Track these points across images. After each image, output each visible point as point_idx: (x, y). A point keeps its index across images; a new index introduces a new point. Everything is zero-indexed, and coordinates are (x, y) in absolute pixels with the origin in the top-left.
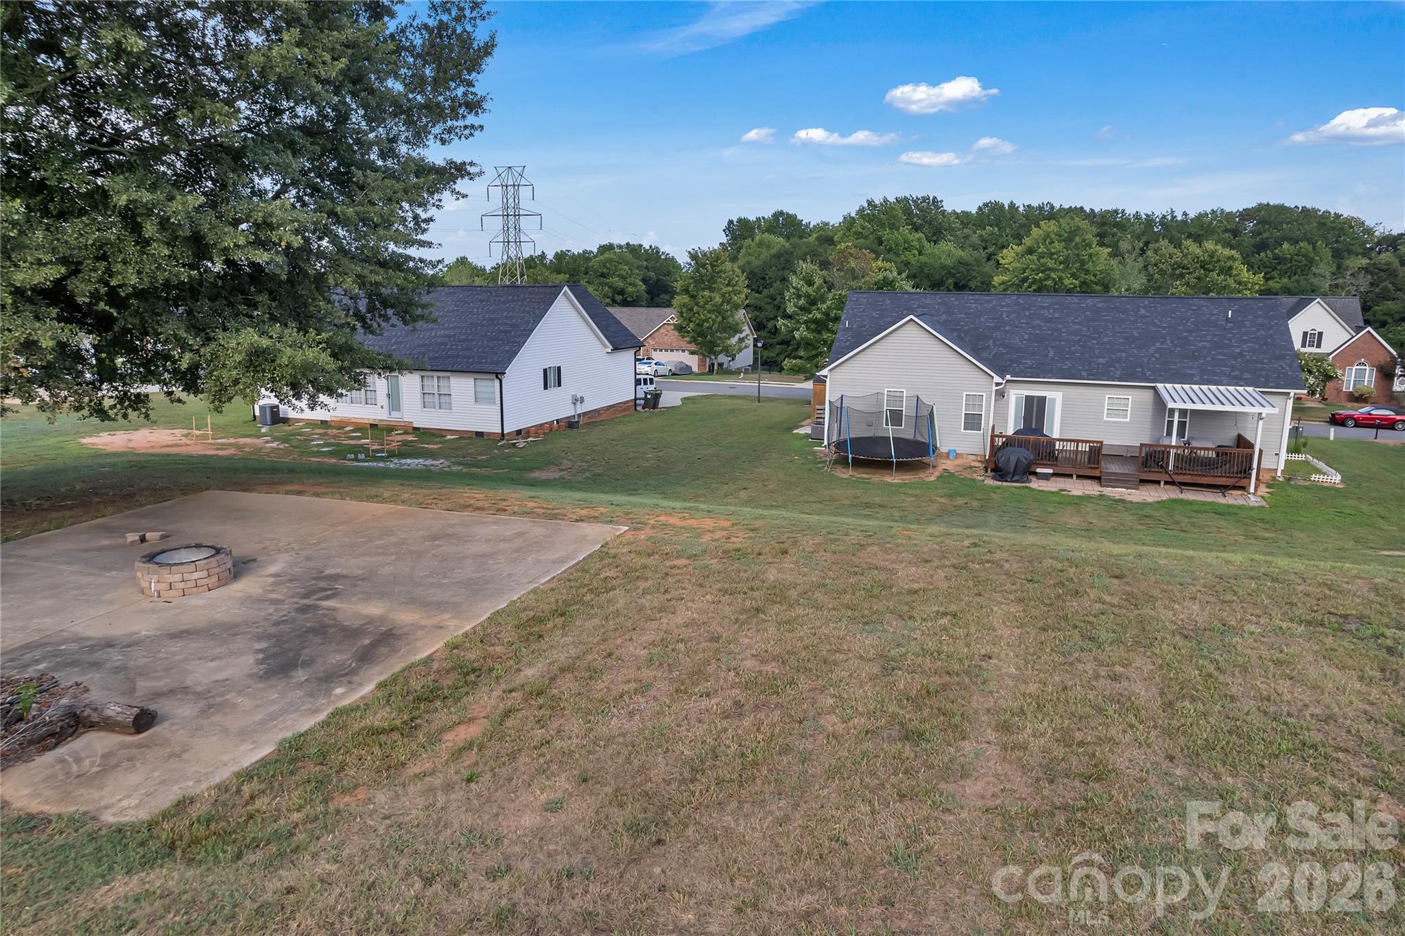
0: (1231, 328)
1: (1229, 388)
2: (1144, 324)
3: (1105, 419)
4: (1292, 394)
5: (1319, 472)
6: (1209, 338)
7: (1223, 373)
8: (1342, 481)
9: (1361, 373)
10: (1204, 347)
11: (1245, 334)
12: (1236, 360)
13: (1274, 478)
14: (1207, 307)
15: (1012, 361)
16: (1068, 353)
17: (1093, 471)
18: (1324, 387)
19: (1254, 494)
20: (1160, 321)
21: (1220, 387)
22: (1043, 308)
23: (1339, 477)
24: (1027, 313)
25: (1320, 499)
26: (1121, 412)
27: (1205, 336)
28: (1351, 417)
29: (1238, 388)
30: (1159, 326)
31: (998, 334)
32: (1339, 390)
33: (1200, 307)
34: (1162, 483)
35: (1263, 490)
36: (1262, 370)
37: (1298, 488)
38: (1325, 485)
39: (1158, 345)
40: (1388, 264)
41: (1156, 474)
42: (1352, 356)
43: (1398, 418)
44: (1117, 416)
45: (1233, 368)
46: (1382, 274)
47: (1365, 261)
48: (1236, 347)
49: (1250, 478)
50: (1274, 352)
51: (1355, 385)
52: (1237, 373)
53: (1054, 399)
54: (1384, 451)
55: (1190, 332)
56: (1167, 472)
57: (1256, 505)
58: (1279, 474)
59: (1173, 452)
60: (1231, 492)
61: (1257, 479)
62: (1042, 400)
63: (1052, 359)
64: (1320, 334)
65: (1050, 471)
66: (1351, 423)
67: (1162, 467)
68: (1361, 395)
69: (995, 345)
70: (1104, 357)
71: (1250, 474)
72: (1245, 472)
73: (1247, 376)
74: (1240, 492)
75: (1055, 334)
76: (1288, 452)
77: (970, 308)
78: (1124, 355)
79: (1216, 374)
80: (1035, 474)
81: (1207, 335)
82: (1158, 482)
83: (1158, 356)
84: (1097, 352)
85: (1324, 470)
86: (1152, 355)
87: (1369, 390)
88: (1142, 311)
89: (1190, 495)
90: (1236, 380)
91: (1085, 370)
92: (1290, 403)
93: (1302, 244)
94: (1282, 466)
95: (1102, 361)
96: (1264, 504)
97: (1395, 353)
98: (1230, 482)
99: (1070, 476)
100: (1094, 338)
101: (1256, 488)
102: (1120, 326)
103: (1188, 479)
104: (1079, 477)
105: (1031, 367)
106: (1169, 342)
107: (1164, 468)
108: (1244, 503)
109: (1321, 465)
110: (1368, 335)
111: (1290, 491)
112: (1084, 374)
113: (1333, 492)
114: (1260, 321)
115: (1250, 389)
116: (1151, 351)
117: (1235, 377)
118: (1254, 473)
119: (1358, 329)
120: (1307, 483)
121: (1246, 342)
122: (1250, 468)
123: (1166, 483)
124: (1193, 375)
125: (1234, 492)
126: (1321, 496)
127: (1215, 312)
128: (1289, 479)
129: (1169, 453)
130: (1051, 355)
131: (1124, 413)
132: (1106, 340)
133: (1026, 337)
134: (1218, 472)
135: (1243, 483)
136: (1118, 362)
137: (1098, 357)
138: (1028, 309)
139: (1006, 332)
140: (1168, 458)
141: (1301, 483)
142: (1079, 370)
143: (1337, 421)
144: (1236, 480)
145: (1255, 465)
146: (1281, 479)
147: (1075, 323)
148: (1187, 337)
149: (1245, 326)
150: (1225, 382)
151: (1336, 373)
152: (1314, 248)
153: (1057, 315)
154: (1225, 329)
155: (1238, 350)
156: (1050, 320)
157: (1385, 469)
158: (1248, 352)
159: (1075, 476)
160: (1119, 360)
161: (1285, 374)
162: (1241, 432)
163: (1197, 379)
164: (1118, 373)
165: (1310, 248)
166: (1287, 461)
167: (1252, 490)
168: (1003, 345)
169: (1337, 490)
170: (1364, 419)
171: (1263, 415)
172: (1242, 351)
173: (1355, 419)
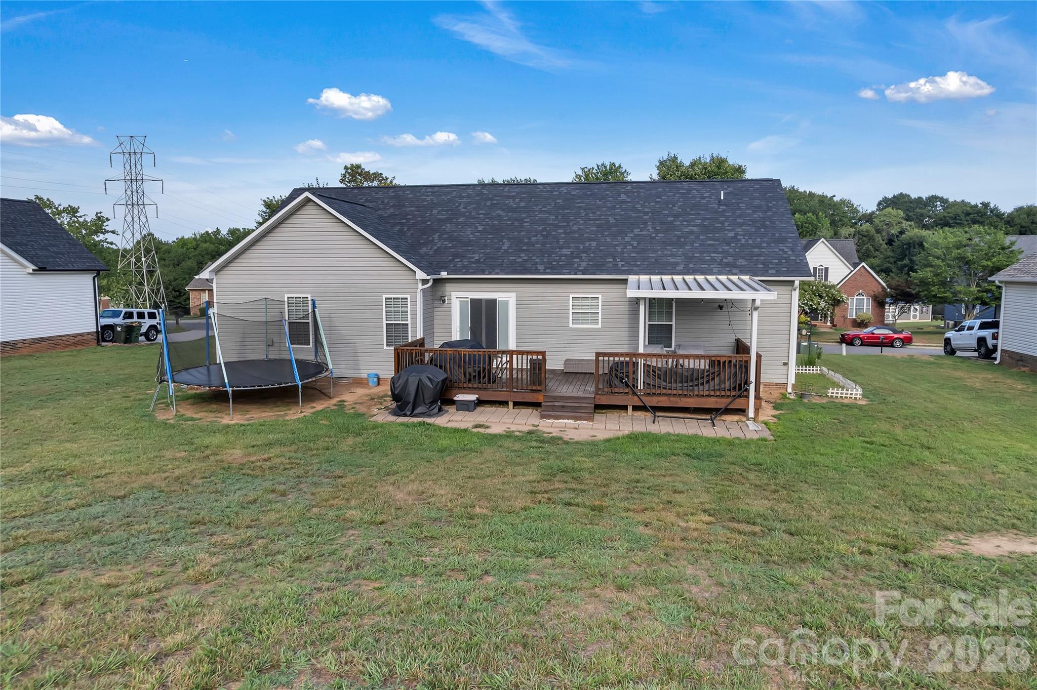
0: (724, 211)
1: (720, 277)
2: (623, 210)
3: (571, 325)
4: (797, 283)
5: (836, 385)
6: (698, 222)
7: (713, 260)
8: (864, 396)
9: (860, 302)
10: (692, 232)
11: (740, 216)
12: (728, 244)
13: (784, 396)
14: (698, 191)
15: (456, 256)
16: (525, 244)
17: (535, 395)
18: (833, 310)
19: (755, 419)
20: (642, 206)
21: (709, 277)
22: (508, 197)
23: (860, 391)
24: (489, 204)
25: (841, 422)
26: (590, 316)
27: (694, 220)
28: (857, 337)
29: (732, 277)
30: (639, 211)
31: (448, 227)
32: (845, 317)
33: (689, 191)
34: (630, 408)
35: (768, 413)
36: (760, 255)
37: (812, 407)
38: (845, 401)
39: (636, 231)
40: (868, 231)
41: (621, 397)
42: (852, 288)
43: (896, 336)
44: (585, 321)
45: (726, 254)
46: (865, 238)
47: (852, 230)
48: (729, 231)
49: (747, 397)
50: (774, 235)
51: (856, 313)
52: (730, 259)
53: (507, 302)
54: (894, 363)
55: (676, 216)
56: (634, 393)
57: (756, 436)
58: (790, 390)
59: (641, 362)
60: (724, 417)
61: (757, 397)
62: (492, 303)
63: (506, 251)
64: (827, 269)
65: (473, 397)
66: (858, 342)
67: (627, 385)
68: (862, 321)
69: (440, 238)
70: (569, 248)
71: (747, 390)
72: (740, 389)
73: (741, 262)
74: (736, 418)
75: (516, 223)
76: (798, 364)
77: (425, 200)
78: (594, 244)
79: (704, 261)
80: (453, 402)
81: (695, 219)
82: (625, 408)
83: (635, 244)
84: (561, 242)
85: (841, 384)
86: (629, 243)
87: (868, 316)
88: (623, 197)
89: (666, 426)
90: (729, 268)
91: (543, 263)
92: (796, 295)
93: (808, 215)
94: (792, 380)
95: (565, 251)
96: (767, 434)
97: (884, 285)
98: (721, 403)
99: (504, 403)
100: (561, 227)
101: (757, 410)
102: (593, 213)
103: (664, 402)
104: (516, 404)
105: (477, 262)
106: (650, 227)
107: (632, 388)
108: (739, 434)
109: (838, 377)
110: (863, 269)
111: (804, 413)
112: (541, 267)
113: (856, 411)
114: (757, 202)
115: (746, 278)
116: (627, 239)
117: (728, 265)
118: (752, 388)
119: (855, 265)
120: (824, 401)
121: (741, 225)
122: (747, 383)
123: (635, 408)
124: (677, 264)
125: (729, 418)
126: (842, 418)
127: (706, 195)
128: (802, 396)
129: (635, 364)
130: (505, 247)
131: (594, 317)
132: (575, 228)
133: (480, 228)
134: (704, 390)
135: (738, 404)
136: (584, 252)
137: (561, 248)
138: (492, 199)
139: (458, 224)
140: (635, 372)
141: (816, 400)
142: (536, 263)
143: (848, 341)
144: (729, 400)
145: (752, 378)
146: (792, 397)
147: (541, 211)
148: (672, 222)
149: (740, 209)
150: (715, 270)
151: (842, 297)
152: (817, 218)
153: (522, 204)
154: (717, 212)
155: (732, 234)
156: (514, 210)
157: (903, 380)
158: (744, 235)
159: (511, 404)
160: (586, 250)
161: (787, 259)
162: (740, 336)
163: (680, 268)
164: (584, 264)
165: (814, 217)
166: (797, 375)
167: (751, 414)
168: (450, 239)
169: (860, 408)
170: (869, 338)
171: (758, 303)
172: (736, 235)
173: (861, 339)
